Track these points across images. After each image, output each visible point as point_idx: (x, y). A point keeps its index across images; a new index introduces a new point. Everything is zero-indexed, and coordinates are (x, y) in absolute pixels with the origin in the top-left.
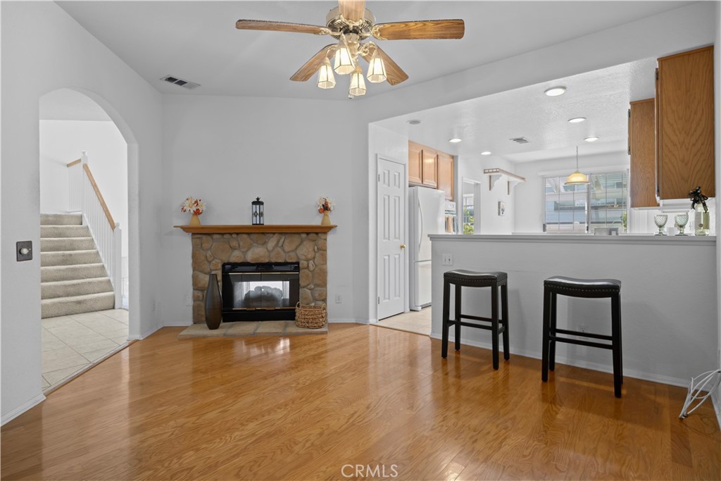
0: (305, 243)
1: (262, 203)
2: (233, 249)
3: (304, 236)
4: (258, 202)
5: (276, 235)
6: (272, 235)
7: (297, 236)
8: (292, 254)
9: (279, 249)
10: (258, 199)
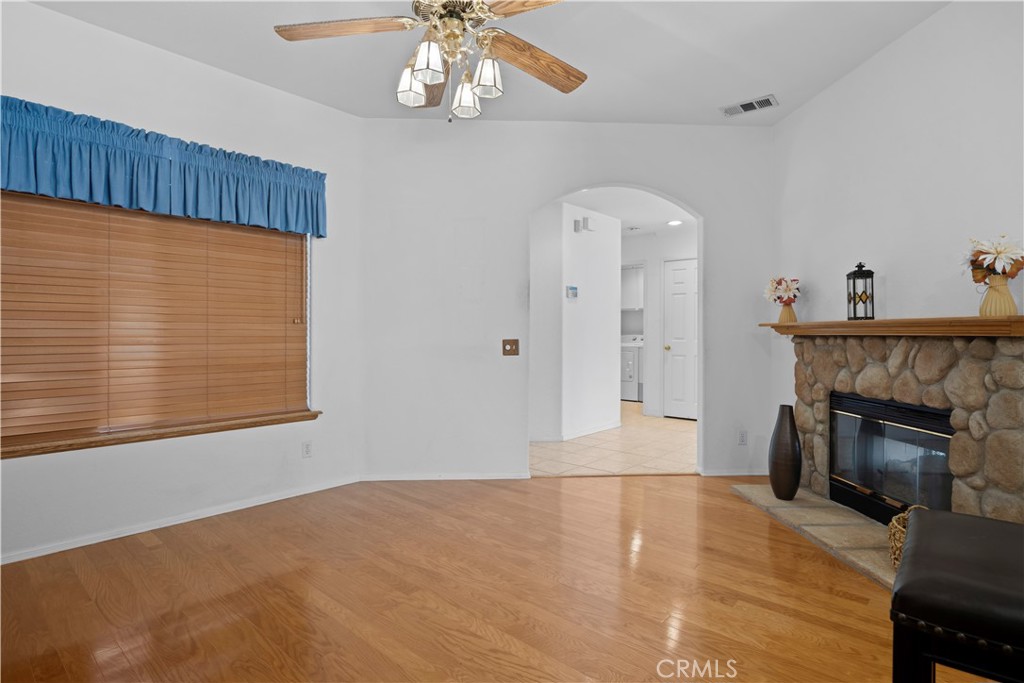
0: (962, 363)
1: (869, 274)
2: (839, 366)
3: (959, 345)
4: (861, 273)
5: (902, 341)
6: (894, 342)
7: (944, 344)
8: (934, 389)
9: (907, 373)
10: (860, 266)
